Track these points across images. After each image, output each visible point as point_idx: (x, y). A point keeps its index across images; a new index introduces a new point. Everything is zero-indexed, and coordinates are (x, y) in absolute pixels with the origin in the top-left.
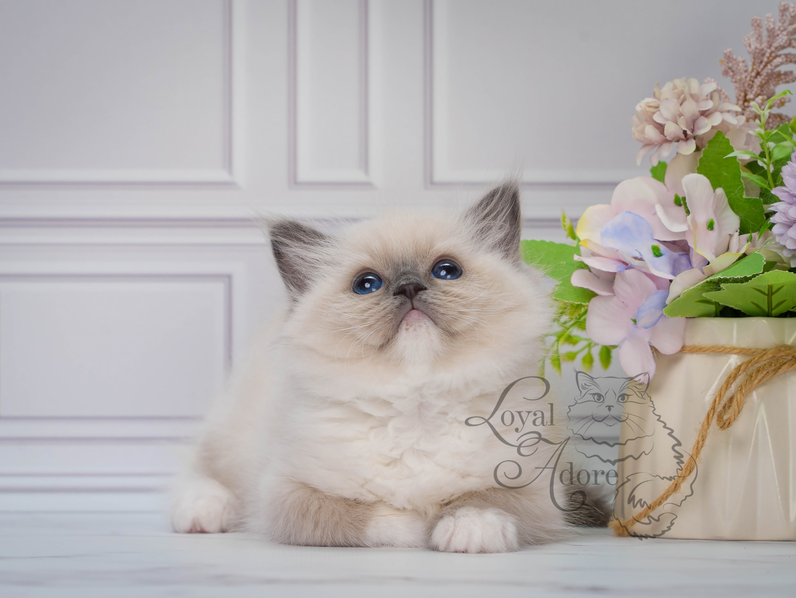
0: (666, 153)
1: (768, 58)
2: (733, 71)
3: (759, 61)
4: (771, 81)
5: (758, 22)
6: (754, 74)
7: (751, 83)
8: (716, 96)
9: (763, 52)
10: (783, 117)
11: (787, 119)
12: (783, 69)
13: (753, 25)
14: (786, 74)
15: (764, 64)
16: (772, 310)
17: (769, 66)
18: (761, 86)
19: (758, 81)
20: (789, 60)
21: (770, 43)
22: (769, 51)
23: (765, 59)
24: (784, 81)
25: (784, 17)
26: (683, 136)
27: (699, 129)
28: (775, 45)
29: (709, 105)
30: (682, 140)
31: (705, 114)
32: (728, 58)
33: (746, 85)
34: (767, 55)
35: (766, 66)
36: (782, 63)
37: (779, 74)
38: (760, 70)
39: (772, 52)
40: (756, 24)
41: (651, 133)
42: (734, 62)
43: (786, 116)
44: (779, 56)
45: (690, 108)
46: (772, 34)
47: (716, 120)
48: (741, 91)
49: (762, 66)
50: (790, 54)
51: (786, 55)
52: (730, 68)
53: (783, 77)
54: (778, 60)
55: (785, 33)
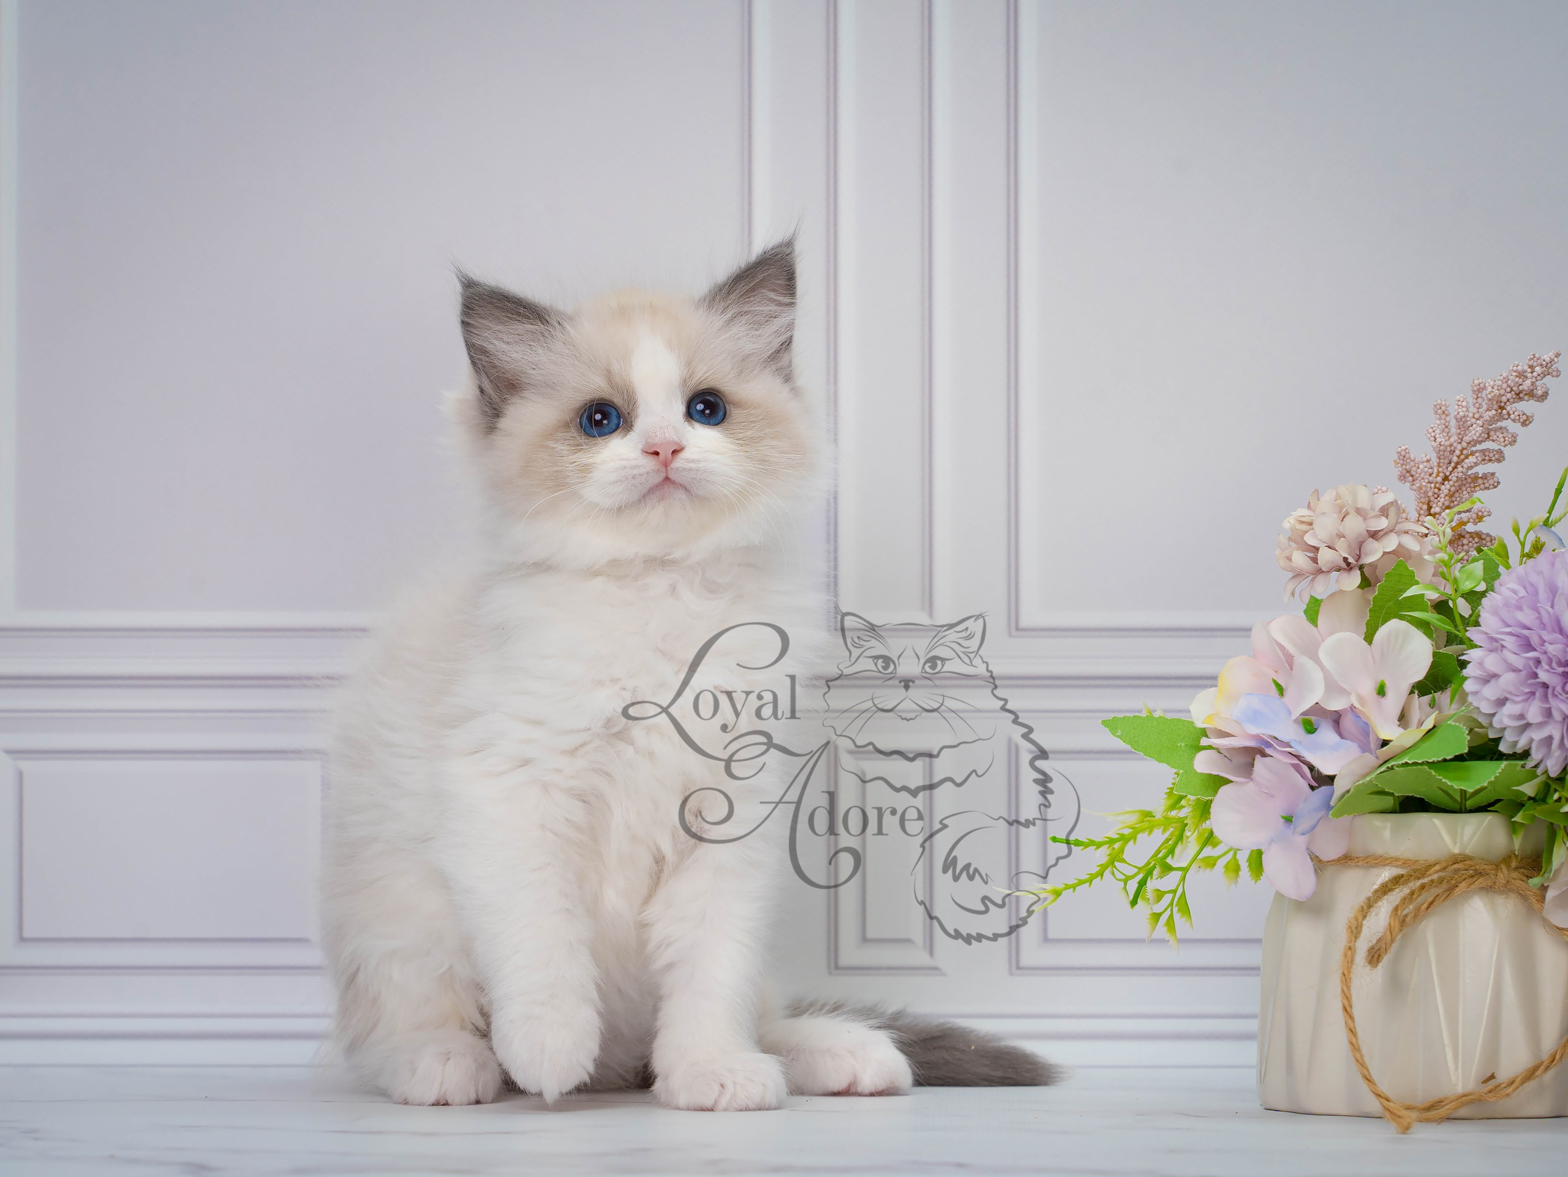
0: (1322, 588)
1: (1458, 457)
2: (1412, 476)
3: (1447, 461)
4: (1464, 488)
5: (1443, 408)
6: (1439, 479)
7: (1436, 490)
8: (1392, 512)
9: (1452, 448)
10: (1484, 537)
11: (1488, 539)
12: (1481, 470)
13: (1436, 413)
14: (1485, 477)
15: (1453, 465)
16: (1466, 801)
17: (1460, 469)
18: (1451, 495)
19: (1445, 489)
20: (1487, 458)
21: (1461, 436)
22: (1459, 447)
23: (1455, 459)
24: (1482, 486)
25: (1480, 400)
26: (1344, 565)
27: (1367, 555)
28: (1467, 439)
29: (1383, 523)
30: (1344, 569)
31: (1374, 535)
32: (1403, 457)
33: (1430, 494)
34: (1457, 452)
35: (1455, 468)
36: (1476, 464)
37: (1476, 478)
38: (1448, 473)
39: (1463, 449)
40: (1440, 412)
41: (1300, 559)
42: (1412, 463)
43: (1488, 535)
44: (1472, 453)
45: (1354, 526)
46: (1463, 424)
47: (1391, 543)
48: (1423, 503)
49: (1450, 469)
50: (1488, 450)
51: (1483, 451)
52: (1408, 472)
53: (1480, 481)
54: (1472, 459)
55: (1480, 422)
